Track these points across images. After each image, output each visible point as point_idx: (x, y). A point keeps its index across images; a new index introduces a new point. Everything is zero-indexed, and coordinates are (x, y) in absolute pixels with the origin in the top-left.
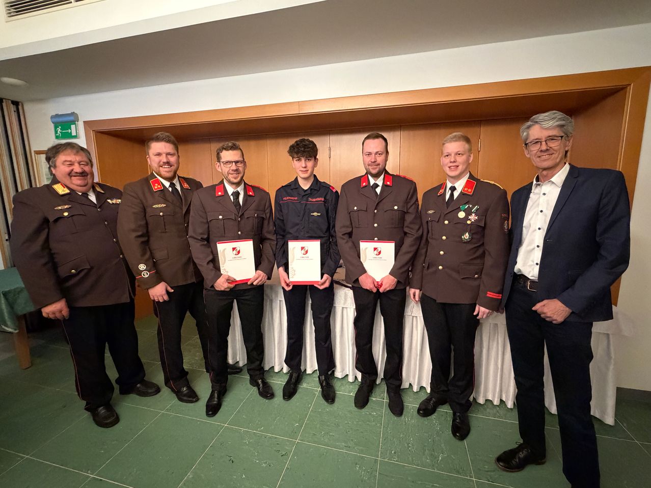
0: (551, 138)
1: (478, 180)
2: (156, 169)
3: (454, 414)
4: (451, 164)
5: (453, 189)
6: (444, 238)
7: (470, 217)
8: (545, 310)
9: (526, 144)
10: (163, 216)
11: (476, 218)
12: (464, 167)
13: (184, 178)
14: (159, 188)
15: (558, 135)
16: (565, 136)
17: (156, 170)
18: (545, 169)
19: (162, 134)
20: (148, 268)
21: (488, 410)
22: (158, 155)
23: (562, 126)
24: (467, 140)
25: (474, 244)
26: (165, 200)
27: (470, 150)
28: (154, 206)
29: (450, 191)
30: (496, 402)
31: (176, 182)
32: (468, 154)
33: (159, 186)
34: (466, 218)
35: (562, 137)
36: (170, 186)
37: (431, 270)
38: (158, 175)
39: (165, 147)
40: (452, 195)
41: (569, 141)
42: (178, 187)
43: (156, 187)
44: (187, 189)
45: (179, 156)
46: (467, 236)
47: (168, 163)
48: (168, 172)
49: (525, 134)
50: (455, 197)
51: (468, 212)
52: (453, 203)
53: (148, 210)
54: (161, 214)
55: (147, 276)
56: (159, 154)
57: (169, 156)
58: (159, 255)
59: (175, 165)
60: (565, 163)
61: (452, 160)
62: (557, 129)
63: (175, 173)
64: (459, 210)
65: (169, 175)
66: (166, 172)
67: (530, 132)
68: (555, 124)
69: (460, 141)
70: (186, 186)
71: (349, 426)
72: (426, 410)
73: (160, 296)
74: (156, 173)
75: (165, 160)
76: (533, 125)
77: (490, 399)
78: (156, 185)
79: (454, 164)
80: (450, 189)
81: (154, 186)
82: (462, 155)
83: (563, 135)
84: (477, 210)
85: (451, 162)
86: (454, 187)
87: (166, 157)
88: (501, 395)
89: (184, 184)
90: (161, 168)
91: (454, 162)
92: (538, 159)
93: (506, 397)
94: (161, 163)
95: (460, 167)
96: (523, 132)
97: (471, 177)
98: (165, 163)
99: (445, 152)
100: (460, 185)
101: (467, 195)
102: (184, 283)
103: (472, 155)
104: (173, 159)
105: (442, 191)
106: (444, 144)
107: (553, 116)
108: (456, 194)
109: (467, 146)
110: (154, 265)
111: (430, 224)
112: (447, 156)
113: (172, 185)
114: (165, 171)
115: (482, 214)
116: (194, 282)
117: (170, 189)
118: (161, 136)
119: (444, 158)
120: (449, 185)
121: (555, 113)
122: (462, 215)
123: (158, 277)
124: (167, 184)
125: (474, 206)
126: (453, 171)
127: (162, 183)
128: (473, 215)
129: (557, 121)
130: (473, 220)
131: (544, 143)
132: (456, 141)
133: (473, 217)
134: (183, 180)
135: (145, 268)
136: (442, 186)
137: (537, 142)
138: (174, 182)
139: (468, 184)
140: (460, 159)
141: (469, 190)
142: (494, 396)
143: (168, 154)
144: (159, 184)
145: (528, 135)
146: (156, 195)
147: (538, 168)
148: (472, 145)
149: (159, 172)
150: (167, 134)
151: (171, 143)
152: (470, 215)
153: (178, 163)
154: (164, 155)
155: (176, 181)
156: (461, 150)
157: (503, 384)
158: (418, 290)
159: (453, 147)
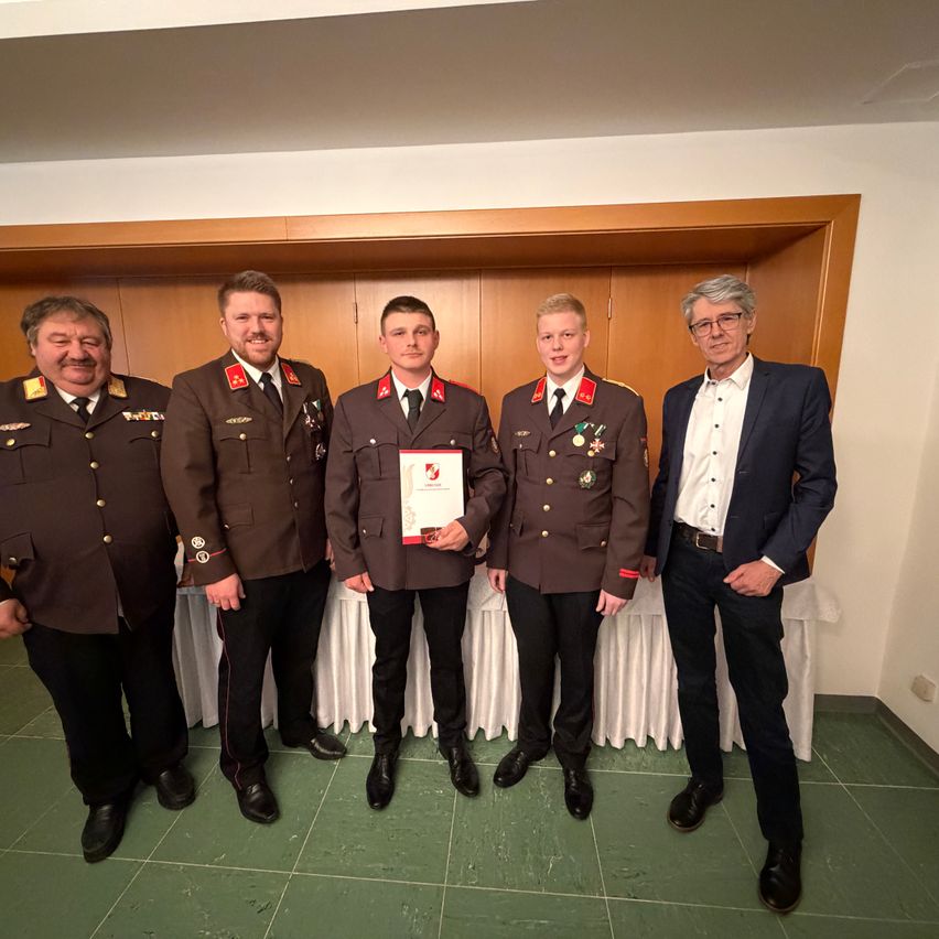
0: (725, 317)
1: (598, 380)
2: (240, 345)
3: (566, 773)
4: (555, 354)
5: (560, 394)
6: (549, 481)
7: (592, 445)
8: (745, 580)
9: (691, 327)
10: (246, 440)
11: (602, 446)
12: (577, 357)
13: (289, 362)
14: (242, 384)
15: (733, 311)
16: (744, 313)
17: (237, 348)
18: (721, 365)
19: (250, 275)
20: (210, 546)
21: (628, 758)
22: (242, 318)
23: (738, 298)
24: (578, 307)
25: (601, 489)
26: (250, 408)
27: (584, 325)
28: (229, 421)
29: (555, 398)
30: (641, 743)
31: (274, 373)
32: (580, 333)
33: (241, 380)
34: (586, 447)
35: (739, 314)
36: (261, 380)
37: (528, 536)
38: (241, 357)
39: (257, 302)
40: (559, 405)
41: (751, 319)
42: (277, 382)
43: (235, 382)
44: (294, 385)
45: (282, 319)
46: (588, 478)
47: (262, 335)
48: (260, 351)
49: (688, 311)
50: (565, 409)
51: (589, 436)
52: (562, 419)
53: (217, 428)
54: (242, 436)
55: (204, 561)
56: (244, 317)
57: (264, 321)
58: (235, 517)
59: (275, 338)
60: (748, 354)
61: (556, 347)
62: (733, 302)
63: (274, 353)
64: (572, 432)
65: (260, 357)
66: (257, 351)
67: (694, 309)
68: (728, 296)
69: (566, 311)
70: (293, 378)
71: (392, 826)
72: (509, 775)
73: (224, 598)
74: (238, 354)
75: (256, 329)
76: (698, 298)
77: (632, 737)
78: (236, 377)
79: (561, 353)
80: (555, 393)
81: (232, 380)
82: (572, 335)
83: (740, 311)
84: (603, 432)
85: (554, 350)
86: (562, 390)
87: (259, 322)
88: (648, 729)
89: (289, 376)
90: (248, 343)
91: (560, 349)
92: (711, 351)
93: (656, 732)
94: (250, 334)
95: (570, 359)
96: (685, 308)
97: (588, 373)
98: (256, 335)
99: (544, 331)
100: (572, 387)
101: (584, 405)
102: (282, 572)
103: (588, 334)
104: (270, 327)
105: (537, 396)
106: (539, 316)
107: (724, 284)
108: (566, 403)
109: (578, 318)
110: (221, 538)
111: (521, 455)
112: (548, 337)
113: (266, 378)
114: (255, 349)
115: (611, 438)
116: (302, 571)
117: (262, 386)
118: (250, 279)
119: (542, 343)
120: (552, 386)
121: (728, 279)
122: (579, 441)
123: (228, 563)
124: (256, 375)
125: (597, 426)
126: (559, 364)
127: (247, 373)
128: (597, 440)
129: (731, 291)
130: (597, 450)
131: (715, 325)
132: (559, 311)
133: (597, 445)
134: (289, 366)
135: (203, 544)
136: (539, 385)
137: (706, 323)
138: (270, 372)
139: (584, 387)
140: (570, 344)
141: (588, 397)
142: (637, 731)
143: (262, 316)
144: (242, 377)
145: (692, 312)
146: (235, 397)
147: (711, 362)
148: (587, 314)
149: (245, 351)
150: (261, 274)
151: (268, 294)
152: (593, 441)
153: (280, 335)
154: (255, 319)
155: (274, 371)
156: (569, 327)
157: (651, 711)
158: (503, 571)
159: (556, 322)
